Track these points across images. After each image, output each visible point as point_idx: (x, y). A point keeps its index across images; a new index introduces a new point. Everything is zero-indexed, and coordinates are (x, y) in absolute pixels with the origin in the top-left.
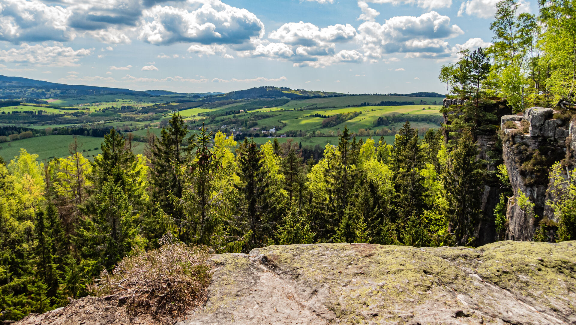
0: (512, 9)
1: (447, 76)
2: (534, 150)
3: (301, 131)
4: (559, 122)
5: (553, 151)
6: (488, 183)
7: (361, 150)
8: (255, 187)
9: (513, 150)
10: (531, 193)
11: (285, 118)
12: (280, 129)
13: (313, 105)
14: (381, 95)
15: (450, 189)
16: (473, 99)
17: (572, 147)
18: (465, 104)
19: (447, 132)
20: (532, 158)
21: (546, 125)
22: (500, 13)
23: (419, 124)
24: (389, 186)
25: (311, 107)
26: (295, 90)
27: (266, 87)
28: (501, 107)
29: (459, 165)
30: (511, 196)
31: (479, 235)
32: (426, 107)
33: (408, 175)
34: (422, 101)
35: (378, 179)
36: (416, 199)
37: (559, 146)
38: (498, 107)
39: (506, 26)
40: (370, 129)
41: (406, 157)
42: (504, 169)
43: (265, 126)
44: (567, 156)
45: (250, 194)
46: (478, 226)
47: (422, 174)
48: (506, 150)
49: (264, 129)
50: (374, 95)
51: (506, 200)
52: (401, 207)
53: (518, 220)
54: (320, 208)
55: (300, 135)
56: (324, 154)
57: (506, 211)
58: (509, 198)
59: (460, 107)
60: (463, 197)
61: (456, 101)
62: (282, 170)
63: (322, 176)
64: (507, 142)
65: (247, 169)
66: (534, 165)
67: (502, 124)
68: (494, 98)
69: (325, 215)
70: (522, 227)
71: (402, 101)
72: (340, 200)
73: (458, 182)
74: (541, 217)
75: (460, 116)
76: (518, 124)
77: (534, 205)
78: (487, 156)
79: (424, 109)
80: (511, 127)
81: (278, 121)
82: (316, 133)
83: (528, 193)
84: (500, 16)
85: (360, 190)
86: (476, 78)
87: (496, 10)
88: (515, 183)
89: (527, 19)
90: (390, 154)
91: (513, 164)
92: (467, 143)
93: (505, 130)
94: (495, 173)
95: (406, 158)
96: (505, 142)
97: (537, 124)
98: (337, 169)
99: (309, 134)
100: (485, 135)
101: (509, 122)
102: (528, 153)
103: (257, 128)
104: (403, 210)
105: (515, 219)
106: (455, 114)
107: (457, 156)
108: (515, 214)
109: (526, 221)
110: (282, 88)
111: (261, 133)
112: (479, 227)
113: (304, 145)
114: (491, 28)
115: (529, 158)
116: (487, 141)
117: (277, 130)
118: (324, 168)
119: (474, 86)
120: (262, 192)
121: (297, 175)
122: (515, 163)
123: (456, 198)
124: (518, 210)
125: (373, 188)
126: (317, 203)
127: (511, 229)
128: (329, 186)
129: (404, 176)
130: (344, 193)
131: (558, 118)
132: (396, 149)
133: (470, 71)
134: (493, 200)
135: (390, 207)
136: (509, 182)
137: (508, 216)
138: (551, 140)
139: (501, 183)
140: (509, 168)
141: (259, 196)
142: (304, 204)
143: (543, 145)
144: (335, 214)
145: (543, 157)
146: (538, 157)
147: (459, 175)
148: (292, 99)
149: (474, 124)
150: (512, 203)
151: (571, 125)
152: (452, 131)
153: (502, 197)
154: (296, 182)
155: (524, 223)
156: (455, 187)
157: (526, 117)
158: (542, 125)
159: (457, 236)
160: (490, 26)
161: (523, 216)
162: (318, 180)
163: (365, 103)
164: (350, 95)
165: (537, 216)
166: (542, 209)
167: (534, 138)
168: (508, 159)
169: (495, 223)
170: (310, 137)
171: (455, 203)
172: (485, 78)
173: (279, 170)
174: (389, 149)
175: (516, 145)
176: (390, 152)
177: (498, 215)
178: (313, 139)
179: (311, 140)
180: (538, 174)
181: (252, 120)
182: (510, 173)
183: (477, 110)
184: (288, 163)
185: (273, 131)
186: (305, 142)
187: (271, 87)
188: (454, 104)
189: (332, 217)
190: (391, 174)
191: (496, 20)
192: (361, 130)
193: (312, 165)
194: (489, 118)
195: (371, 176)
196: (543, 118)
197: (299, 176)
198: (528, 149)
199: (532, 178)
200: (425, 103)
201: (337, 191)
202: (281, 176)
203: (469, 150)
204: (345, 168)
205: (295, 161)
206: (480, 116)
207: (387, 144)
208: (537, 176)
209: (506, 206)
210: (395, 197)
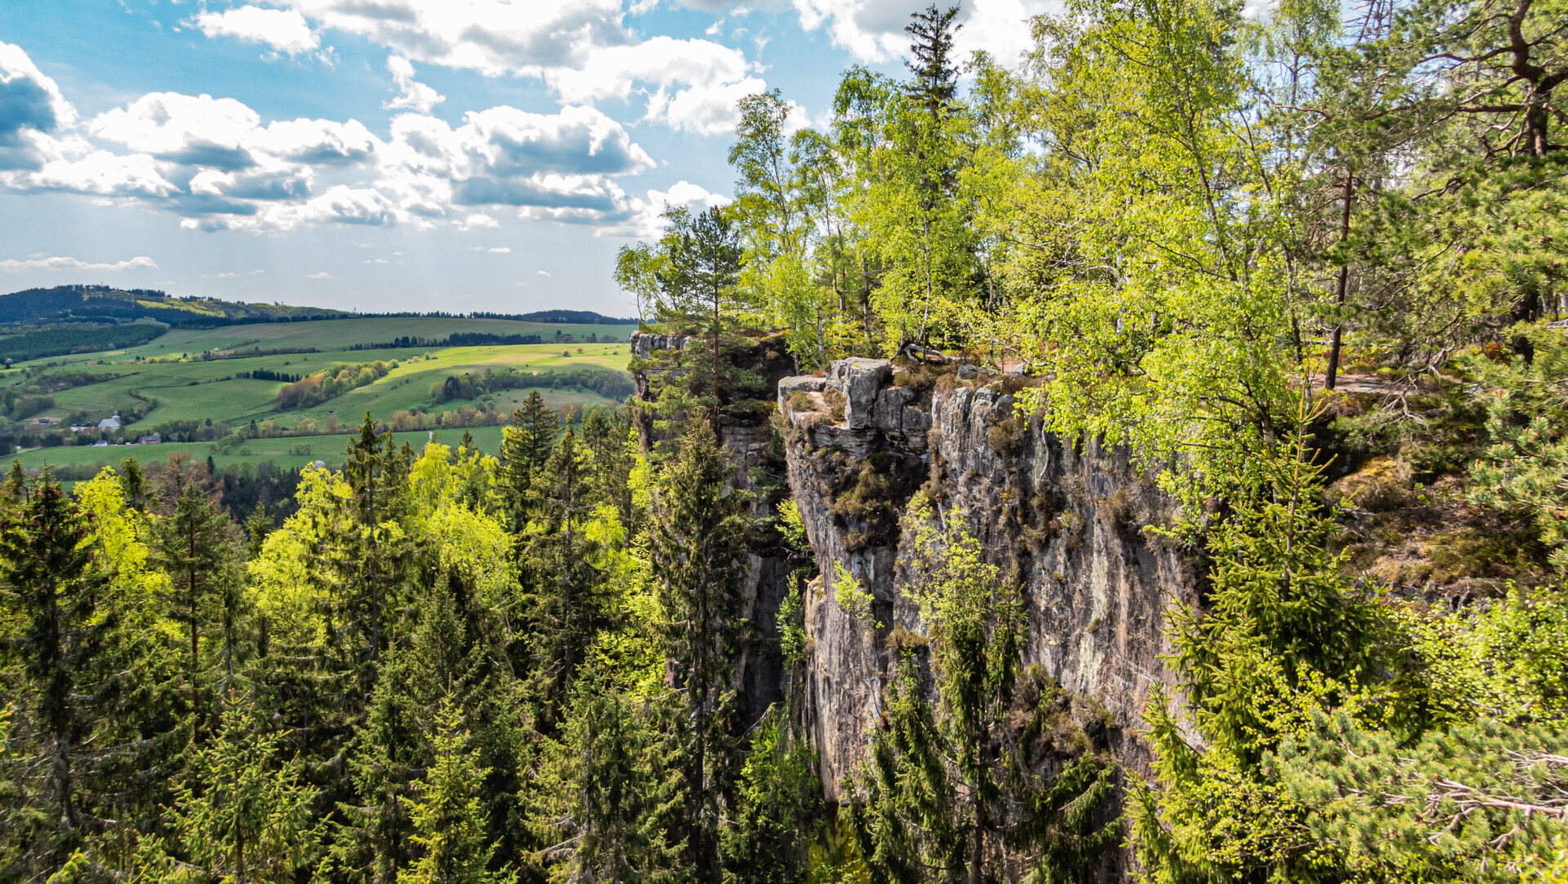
0: (774, 116)
1: (636, 274)
2: (860, 462)
3: (209, 422)
4: (909, 394)
5: (900, 463)
6: (755, 547)
7: (413, 477)
8: (62, 631)
9: (814, 464)
10: (862, 569)
11: (155, 383)
12: (138, 418)
13: (247, 343)
14: (449, 316)
15: (669, 573)
16: (707, 336)
17: (943, 454)
18: (686, 348)
19: (646, 422)
20: (857, 481)
21: (882, 400)
22: (748, 124)
23: (557, 393)
24: (506, 577)
25: (240, 350)
26: (185, 300)
27: (80, 288)
28: (771, 354)
29: (687, 507)
30: (812, 577)
31: (745, 683)
32: (571, 348)
33: (554, 543)
34: (559, 333)
35: (472, 560)
36: (579, 605)
37: (911, 450)
38: (764, 355)
39: (763, 157)
40: (425, 411)
41: (546, 493)
42: (792, 511)
43: (82, 409)
44: (934, 473)
45: (44, 657)
46: (739, 660)
47: (589, 537)
48: (796, 463)
49: (78, 420)
50: (430, 316)
51: (802, 588)
52: (540, 632)
53: (837, 637)
54: (297, 663)
55: (209, 436)
56: (298, 495)
57: (803, 616)
58: (811, 584)
59: (677, 356)
60: (703, 591)
61: (663, 339)
62: (159, 555)
63: (300, 569)
64: (799, 445)
65: (29, 573)
66: (864, 499)
67: (780, 398)
68: (752, 332)
69: (316, 683)
70: (846, 653)
71: (509, 332)
72: (360, 634)
73: (688, 552)
74: (889, 627)
75: (678, 378)
76: (817, 397)
77: (871, 597)
78: (749, 480)
79: (566, 355)
80: (803, 405)
81: (130, 393)
82: (261, 426)
83: (856, 569)
84: (750, 131)
85: (420, 599)
86: (709, 283)
87: (739, 118)
88: (823, 547)
89: (813, 145)
90: (492, 481)
91: (817, 499)
92: (703, 449)
93: (791, 414)
94: (773, 523)
95: (547, 495)
96: (793, 445)
97: (863, 400)
98: (345, 540)
99: (236, 431)
100: (741, 425)
101: (797, 395)
102: (848, 470)
103: (53, 418)
104: (545, 639)
105: (828, 634)
106: (664, 373)
107: (683, 484)
108: (828, 623)
109: (855, 638)
110: (137, 292)
111: (68, 433)
112: (743, 661)
113: (222, 463)
114: (732, 160)
115: (850, 482)
116: (748, 442)
117: (126, 419)
118: (303, 541)
119: (706, 303)
120: (95, 648)
121: (216, 571)
122: (821, 496)
123: (686, 594)
124: (834, 614)
125: (459, 587)
126: (286, 652)
127: (821, 660)
128: (326, 593)
129: (543, 545)
130: (373, 609)
131: (905, 383)
132: (508, 468)
133: (695, 265)
134: (770, 591)
135: (509, 637)
136: (805, 540)
137: (809, 627)
138: (893, 438)
139: (787, 545)
140: (806, 509)
141: (81, 661)
142: (242, 658)
143: (877, 450)
144: (347, 677)
145: (882, 478)
146: (871, 480)
147: (688, 533)
148: (174, 326)
149: (714, 399)
150: (819, 595)
151: (935, 400)
152: (660, 419)
153: (793, 581)
154: (211, 590)
155: (852, 644)
156: (680, 565)
157: (834, 380)
158: (874, 401)
159: (693, 694)
160: (728, 154)
161: (847, 626)
162: (283, 578)
163: (406, 339)
164: (361, 316)
165: (880, 624)
166: (889, 606)
167: (858, 432)
168: (804, 486)
169: (780, 650)
170: (241, 440)
171: (683, 607)
172: (730, 282)
173: (148, 560)
174: (487, 468)
175: (820, 452)
176: (491, 476)
177: (786, 627)
178: (250, 445)
179: (242, 447)
180: (875, 521)
181: (32, 392)
182: (808, 520)
183: (717, 364)
184: (180, 532)
185: (112, 424)
186: (226, 453)
187: (98, 288)
188: (660, 347)
189: (338, 685)
190: (506, 542)
191: (742, 141)
192: (399, 414)
193: (262, 533)
194: (747, 383)
195: (450, 554)
196: (875, 383)
197: (223, 573)
198: (848, 461)
199: (861, 531)
200: (568, 339)
201: (350, 607)
202: (158, 579)
203: (709, 467)
204: (371, 537)
205: (203, 526)
206: (724, 379)
207: (482, 455)
208: (871, 526)
209: (802, 602)
210: (524, 607)
